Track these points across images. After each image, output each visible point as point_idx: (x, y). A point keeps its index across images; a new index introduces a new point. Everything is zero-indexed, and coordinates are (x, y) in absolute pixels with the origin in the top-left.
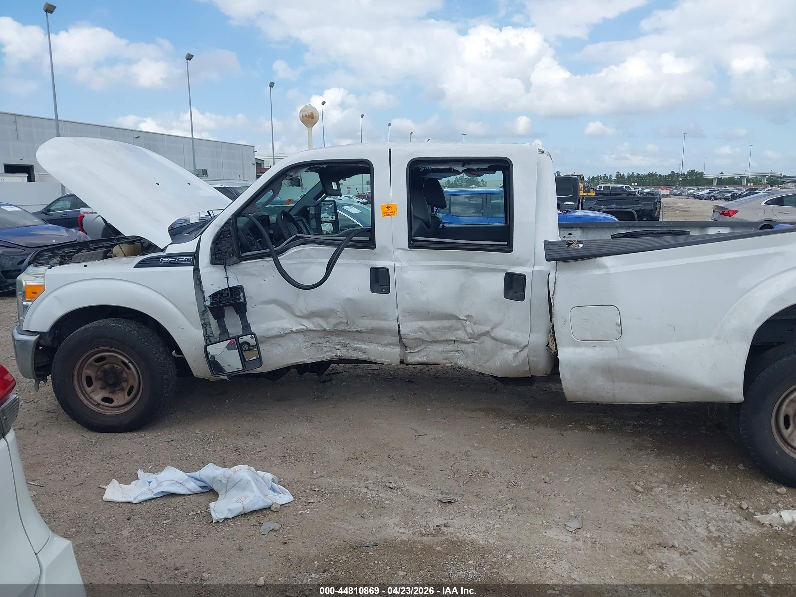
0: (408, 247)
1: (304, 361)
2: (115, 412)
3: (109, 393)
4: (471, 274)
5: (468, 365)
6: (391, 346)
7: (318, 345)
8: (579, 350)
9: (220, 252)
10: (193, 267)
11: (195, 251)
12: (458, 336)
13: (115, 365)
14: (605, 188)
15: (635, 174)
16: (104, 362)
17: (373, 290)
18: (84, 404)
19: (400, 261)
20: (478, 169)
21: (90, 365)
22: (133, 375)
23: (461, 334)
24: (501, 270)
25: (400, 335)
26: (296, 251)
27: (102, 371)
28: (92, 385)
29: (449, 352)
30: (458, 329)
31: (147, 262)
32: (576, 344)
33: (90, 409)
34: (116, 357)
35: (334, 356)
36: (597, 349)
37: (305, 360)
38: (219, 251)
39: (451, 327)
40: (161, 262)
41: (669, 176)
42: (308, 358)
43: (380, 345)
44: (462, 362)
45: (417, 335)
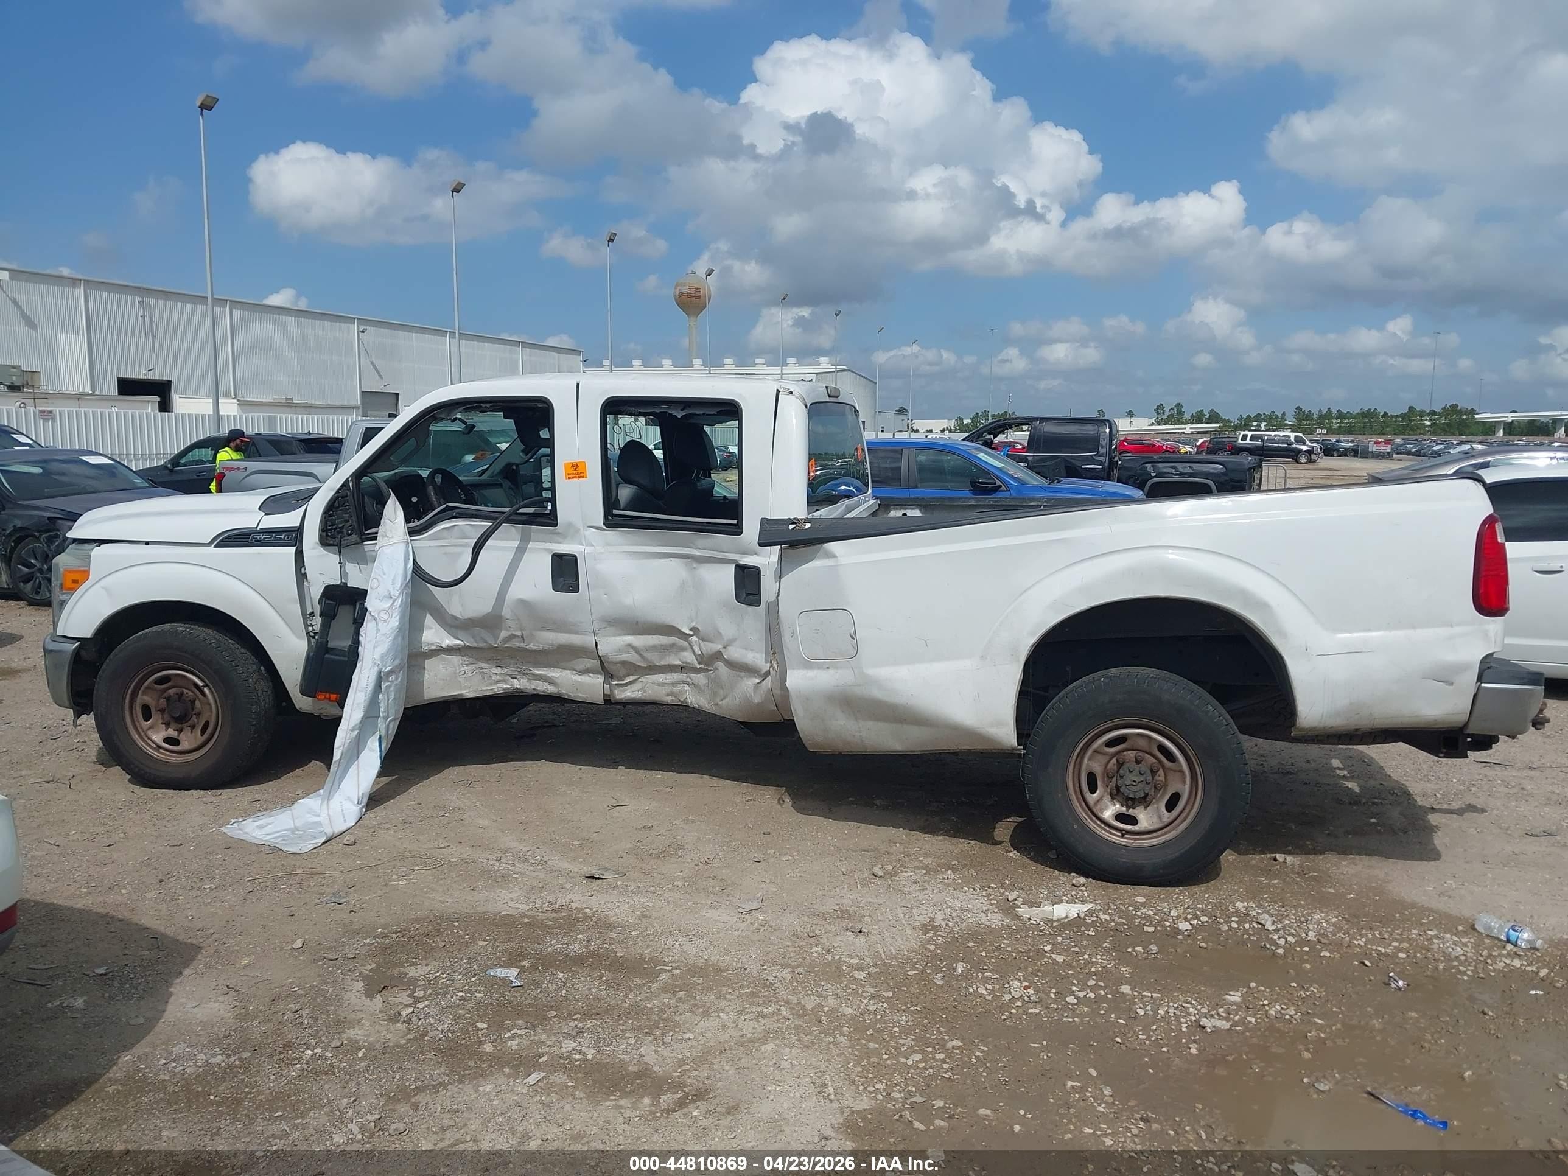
0: (604, 524)
1: (461, 695)
2: (182, 759)
3: (174, 730)
4: (695, 566)
5: (701, 704)
6: (591, 675)
7: (484, 670)
8: (811, 673)
9: (334, 527)
10: (294, 548)
11: (298, 525)
12: (684, 660)
13: (185, 690)
14: (1253, 438)
15: (1334, 411)
16: (169, 684)
17: (555, 588)
18: (138, 746)
19: (593, 546)
20: (704, 414)
21: (147, 688)
22: (209, 704)
23: (689, 657)
24: (730, 561)
25: (599, 656)
26: (444, 528)
27: (165, 698)
28: (150, 719)
29: (673, 684)
30: (683, 649)
31: (232, 540)
32: (807, 665)
33: (146, 753)
34: (185, 677)
35: (508, 689)
36: (831, 671)
37: (463, 692)
38: (332, 525)
39: (673, 645)
40: (251, 540)
41: (1403, 416)
42: (467, 691)
43: (575, 672)
44: (694, 699)
45: (624, 657)
